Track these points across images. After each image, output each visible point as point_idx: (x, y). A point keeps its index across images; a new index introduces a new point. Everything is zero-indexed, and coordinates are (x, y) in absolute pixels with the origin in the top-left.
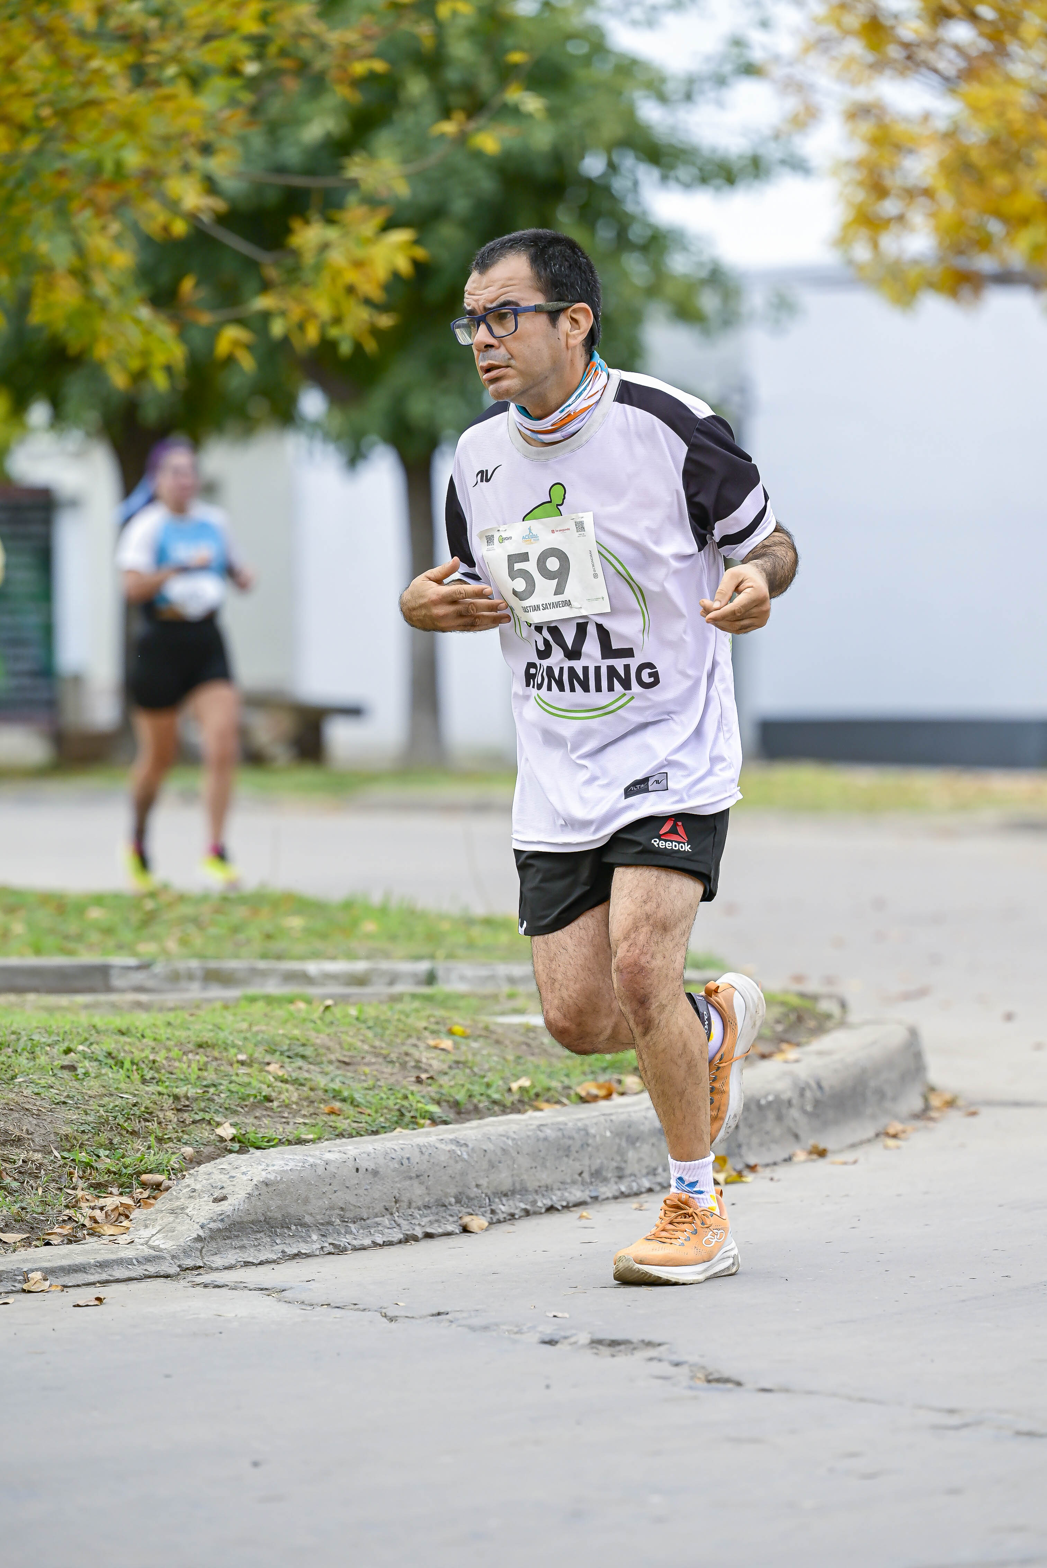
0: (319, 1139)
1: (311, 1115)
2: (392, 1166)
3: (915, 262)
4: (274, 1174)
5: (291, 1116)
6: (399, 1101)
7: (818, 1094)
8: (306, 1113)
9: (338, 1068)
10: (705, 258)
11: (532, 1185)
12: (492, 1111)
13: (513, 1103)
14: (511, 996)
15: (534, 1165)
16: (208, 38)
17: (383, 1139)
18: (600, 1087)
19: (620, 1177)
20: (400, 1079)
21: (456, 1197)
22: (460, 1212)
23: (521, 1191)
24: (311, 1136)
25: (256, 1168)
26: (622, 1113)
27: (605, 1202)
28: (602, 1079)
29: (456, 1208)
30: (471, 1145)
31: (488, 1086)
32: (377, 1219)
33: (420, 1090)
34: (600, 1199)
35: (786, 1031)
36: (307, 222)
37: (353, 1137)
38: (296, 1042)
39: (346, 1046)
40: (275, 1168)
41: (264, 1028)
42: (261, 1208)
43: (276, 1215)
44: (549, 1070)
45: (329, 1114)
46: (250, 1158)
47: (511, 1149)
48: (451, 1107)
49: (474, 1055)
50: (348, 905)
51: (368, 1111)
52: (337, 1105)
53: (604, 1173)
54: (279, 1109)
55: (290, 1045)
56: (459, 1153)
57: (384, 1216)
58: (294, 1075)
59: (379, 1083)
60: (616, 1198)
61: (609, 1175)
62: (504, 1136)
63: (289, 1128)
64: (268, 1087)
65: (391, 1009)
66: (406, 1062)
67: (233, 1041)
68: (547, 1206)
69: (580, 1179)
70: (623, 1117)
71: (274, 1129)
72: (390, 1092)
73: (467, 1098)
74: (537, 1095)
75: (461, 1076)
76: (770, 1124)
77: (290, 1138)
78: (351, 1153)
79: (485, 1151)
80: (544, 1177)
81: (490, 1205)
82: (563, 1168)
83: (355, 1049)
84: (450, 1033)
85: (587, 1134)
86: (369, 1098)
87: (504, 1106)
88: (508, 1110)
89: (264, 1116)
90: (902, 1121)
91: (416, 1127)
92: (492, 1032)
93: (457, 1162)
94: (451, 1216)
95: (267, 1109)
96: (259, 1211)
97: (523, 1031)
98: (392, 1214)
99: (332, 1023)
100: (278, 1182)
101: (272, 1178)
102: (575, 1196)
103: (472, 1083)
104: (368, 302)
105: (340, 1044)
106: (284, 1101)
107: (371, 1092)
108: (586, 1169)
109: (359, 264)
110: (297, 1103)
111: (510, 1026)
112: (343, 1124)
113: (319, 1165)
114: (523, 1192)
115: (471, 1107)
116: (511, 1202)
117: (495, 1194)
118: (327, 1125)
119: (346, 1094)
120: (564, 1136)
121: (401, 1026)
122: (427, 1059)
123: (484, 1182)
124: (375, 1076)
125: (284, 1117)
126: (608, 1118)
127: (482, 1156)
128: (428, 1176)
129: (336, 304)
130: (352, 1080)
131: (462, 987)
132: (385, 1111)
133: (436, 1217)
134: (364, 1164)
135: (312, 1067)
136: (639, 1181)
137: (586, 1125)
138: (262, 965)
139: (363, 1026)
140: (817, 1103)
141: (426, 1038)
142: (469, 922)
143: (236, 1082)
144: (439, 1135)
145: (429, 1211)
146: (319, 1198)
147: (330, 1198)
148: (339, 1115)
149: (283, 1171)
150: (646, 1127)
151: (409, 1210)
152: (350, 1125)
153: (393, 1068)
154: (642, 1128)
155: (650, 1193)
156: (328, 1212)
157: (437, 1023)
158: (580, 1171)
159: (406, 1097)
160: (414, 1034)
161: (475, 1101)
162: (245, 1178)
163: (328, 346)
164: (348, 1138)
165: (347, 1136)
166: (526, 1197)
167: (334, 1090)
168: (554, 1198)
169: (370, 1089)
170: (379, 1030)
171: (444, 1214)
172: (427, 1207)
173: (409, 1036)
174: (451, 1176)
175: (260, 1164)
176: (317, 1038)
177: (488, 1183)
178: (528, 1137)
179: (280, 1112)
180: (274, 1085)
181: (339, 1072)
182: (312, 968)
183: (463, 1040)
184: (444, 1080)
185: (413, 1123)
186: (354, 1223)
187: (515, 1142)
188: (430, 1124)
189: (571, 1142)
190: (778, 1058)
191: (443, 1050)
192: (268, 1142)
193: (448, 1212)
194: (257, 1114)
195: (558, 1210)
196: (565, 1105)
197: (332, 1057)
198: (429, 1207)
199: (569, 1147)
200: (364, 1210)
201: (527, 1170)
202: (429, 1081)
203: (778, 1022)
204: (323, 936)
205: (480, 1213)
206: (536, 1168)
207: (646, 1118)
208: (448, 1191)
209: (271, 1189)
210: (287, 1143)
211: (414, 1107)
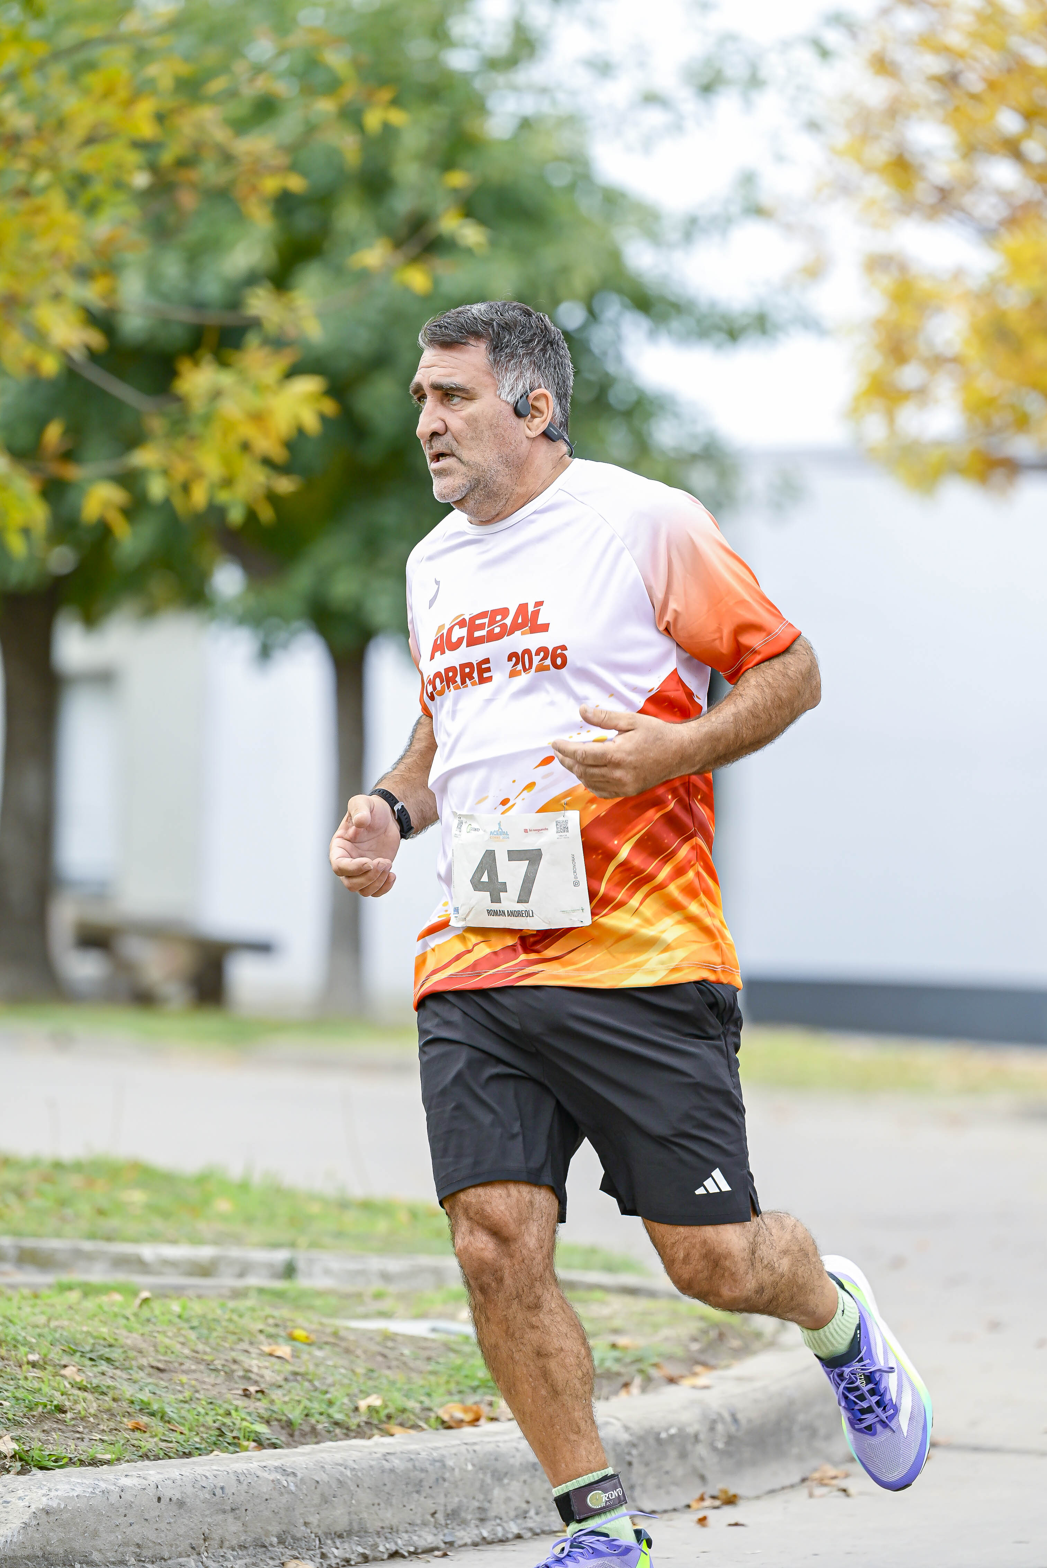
0: (118, 1459)
1: (111, 1430)
2: (202, 1497)
3: (938, 444)
4: (57, 1501)
5: (86, 1430)
6: (219, 1418)
7: (733, 1429)
8: (105, 1428)
9: (149, 1375)
10: (699, 428)
11: (373, 1524)
12: (333, 1434)
13: (359, 1426)
14: (378, 1296)
15: (377, 1501)
16: (90, 140)
17: (194, 1463)
18: (466, 1410)
19: (482, 1520)
20: (224, 1391)
21: (278, 1537)
22: (283, 1555)
23: (359, 1532)
24: (108, 1457)
25: (36, 1492)
26: (489, 1442)
27: (463, 1549)
28: (471, 1400)
29: (279, 1549)
30: (299, 1475)
31: (330, 1403)
32: (181, 1560)
33: (246, 1405)
34: (456, 1545)
35: (702, 1351)
36: (196, 363)
37: (160, 1459)
38: (102, 1342)
39: (162, 1350)
40: (59, 1493)
41: (66, 1323)
42: (39, 1541)
43: (57, 1549)
44: (406, 1387)
45: (133, 1430)
46: (30, 1479)
47: (349, 1482)
48: (282, 1428)
49: (317, 1365)
50: (203, 1179)
51: (182, 1428)
52: (145, 1420)
53: (463, 1514)
54: (73, 1423)
55: (94, 1344)
56: (285, 1484)
57: (189, 1556)
58: (95, 1382)
59: (197, 1395)
60: (475, 1544)
61: (469, 1517)
62: (341, 1465)
63: (82, 1446)
64: (62, 1395)
65: (223, 1307)
66: (233, 1371)
67: (25, 1338)
68: (391, 1552)
69: (432, 1520)
70: (490, 1448)
71: (65, 1446)
72: (211, 1406)
73: (303, 1417)
74: (389, 1417)
75: (298, 1390)
76: (671, 1462)
77: (83, 1457)
78: (152, 1479)
79: (318, 1482)
80: (389, 1516)
81: (320, 1548)
82: (412, 1507)
83: (172, 1353)
84: (291, 1338)
85: (444, 1466)
86: (184, 1413)
87: (348, 1429)
88: (353, 1434)
89: (54, 1430)
90: (835, 1464)
91: (238, 1450)
92: (342, 1339)
93: (281, 1494)
94: (272, 1558)
95: (58, 1421)
96: (37, 1544)
97: (379, 1339)
98: (199, 1554)
99: (148, 1320)
100: (61, 1511)
101: (55, 1505)
102: (425, 1540)
103: (309, 1400)
104: (267, 462)
105: (155, 1346)
106: (79, 1412)
107: (186, 1406)
108: (441, 1509)
109: (258, 417)
110: (95, 1416)
111: (364, 1332)
112: (148, 1443)
113: (113, 1491)
114: (362, 1534)
115: (307, 1429)
116: (346, 1546)
117: (327, 1534)
118: (129, 1443)
119: (155, 1407)
120: (414, 1466)
121: (232, 1327)
122: (259, 1367)
123: (314, 1519)
124: (193, 1387)
125: (78, 1432)
126: (470, 1448)
127: (313, 1488)
128: (246, 1510)
129: (227, 462)
130: (165, 1390)
131: (321, 1282)
132: (202, 1429)
133: (254, 1560)
134: (167, 1493)
135: (118, 1372)
136: (505, 1525)
137: (443, 1456)
138: (88, 1246)
139: (186, 1325)
140: (730, 1439)
141: (261, 1343)
142: (344, 1205)
143: (24, 1388)
144: (263, 1461)
145: (245, 1552)
146: (111, 1532)
147: (124, 1532)
148: (145, 1432)
149: (68, 1497)
150: (517, 1461)
151: (221, 1550)
152: (156, 1444)
153: (216, 1377)
154: (512, 1461)
155: (518, 1540)
156: (121, 1549)
157: (276, 1325)
158: (432, 1511)
159: (229, 1414)
160: (246, 1338)
161: (313, 1421)
162: (21, 1504)
163: (216, 511)
164: (154, 1460)
165: (152, 1458)
166: (365, 1539)
167: (142, 1401)
168: (399, 1542)
169: (185, 1402)
170: (205, 1332)
171: (263, 1557)
172: (243, 1547)
173: (241, 1340)
174: (273, 1511)
175: (40, 1488)
176: (127, 1338)
177: (319, 1521)
178: (371, 1467)
179: (74, 1426)
180: (69, 1393)
181: (150, 1380)
182: (148, 1252)
183: (305, 1347)
184: (276, 1395)
185: (235, 1444)
186: (153, 1563)
187: (354, 1473)
188: (256, 1447)
189: (423, 1475)
190: (687, 1383)
191: (279, 1357)
192: (56, 1461)
193: (269, 1554)
194: (46, 1428)
195: (403, 1556)
196: (423, 1430)
197: (144, 1362)
198: (245, 1547)
199: (421, 1481)
200: (165, 1547)
201: (367, 1507)
202: (259, 1395)
203: (695, 1339)
204: (166, 1215)
205: (308, 1557)
206: (379, 1504)
207: (517, 1450)
208: (270, 1528)
209: (52, 1518)
210: (78, 1463)
211: (237, 1426)
